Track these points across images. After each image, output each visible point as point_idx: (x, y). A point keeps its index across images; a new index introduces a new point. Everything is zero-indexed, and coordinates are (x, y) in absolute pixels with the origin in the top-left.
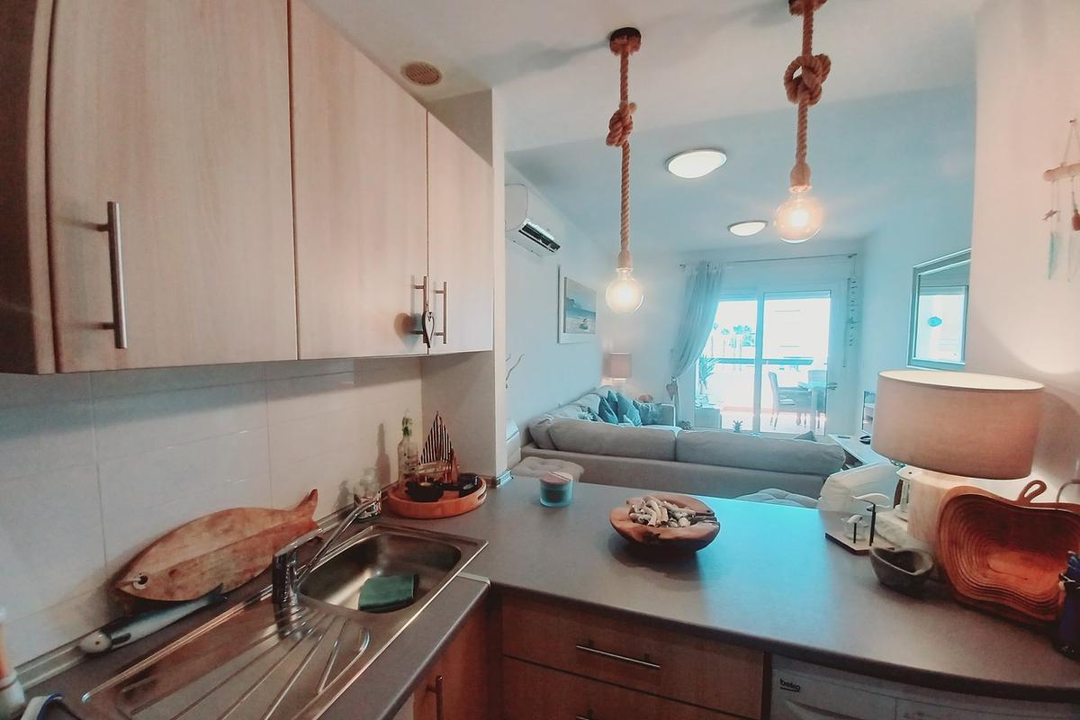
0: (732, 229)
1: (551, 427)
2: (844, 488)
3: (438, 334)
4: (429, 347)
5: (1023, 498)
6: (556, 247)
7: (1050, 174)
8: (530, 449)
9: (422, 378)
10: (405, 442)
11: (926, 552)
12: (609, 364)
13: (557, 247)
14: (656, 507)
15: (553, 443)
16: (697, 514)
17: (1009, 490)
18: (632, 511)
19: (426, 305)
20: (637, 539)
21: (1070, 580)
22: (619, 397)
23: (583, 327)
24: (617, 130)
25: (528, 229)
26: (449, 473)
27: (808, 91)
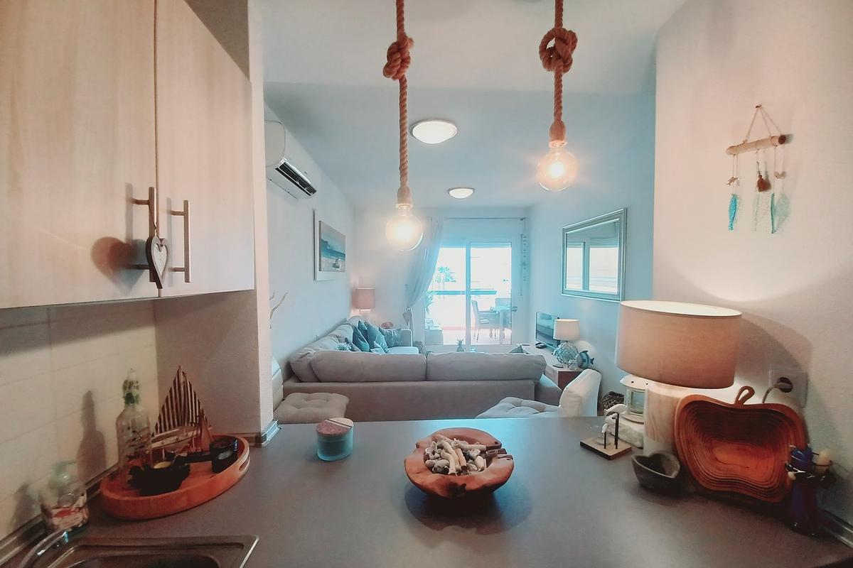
0: (451, 192)
1: (313, 360)
2: (579, 397)
3: (176, 270)
4: (159, 286)
5: (739, 402)
6: (311, 191)
7: (733, 150)
8: (292, 384)
9: (156, 325)
10: (127, 413)
11: (667, 452)
12: (356, 298)
13: (314, 191)
14: (449, 447)
15: (316, 377)
16: (488, 448)
17: (727, 396)
18: (427, 457)
19: (153, 227)
20: (440, 494)
21: (800, 471)
22: (368, 326)
23: (335, 266)
24: (396, 60)
25: (285, 170)
26: (198, 438)
27: (561, 60)
